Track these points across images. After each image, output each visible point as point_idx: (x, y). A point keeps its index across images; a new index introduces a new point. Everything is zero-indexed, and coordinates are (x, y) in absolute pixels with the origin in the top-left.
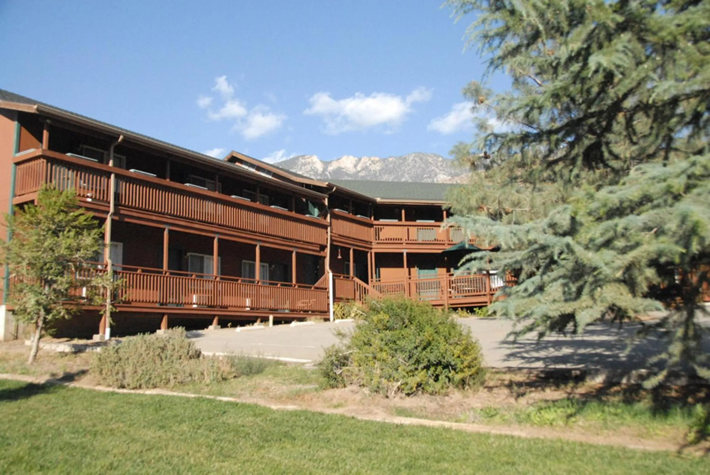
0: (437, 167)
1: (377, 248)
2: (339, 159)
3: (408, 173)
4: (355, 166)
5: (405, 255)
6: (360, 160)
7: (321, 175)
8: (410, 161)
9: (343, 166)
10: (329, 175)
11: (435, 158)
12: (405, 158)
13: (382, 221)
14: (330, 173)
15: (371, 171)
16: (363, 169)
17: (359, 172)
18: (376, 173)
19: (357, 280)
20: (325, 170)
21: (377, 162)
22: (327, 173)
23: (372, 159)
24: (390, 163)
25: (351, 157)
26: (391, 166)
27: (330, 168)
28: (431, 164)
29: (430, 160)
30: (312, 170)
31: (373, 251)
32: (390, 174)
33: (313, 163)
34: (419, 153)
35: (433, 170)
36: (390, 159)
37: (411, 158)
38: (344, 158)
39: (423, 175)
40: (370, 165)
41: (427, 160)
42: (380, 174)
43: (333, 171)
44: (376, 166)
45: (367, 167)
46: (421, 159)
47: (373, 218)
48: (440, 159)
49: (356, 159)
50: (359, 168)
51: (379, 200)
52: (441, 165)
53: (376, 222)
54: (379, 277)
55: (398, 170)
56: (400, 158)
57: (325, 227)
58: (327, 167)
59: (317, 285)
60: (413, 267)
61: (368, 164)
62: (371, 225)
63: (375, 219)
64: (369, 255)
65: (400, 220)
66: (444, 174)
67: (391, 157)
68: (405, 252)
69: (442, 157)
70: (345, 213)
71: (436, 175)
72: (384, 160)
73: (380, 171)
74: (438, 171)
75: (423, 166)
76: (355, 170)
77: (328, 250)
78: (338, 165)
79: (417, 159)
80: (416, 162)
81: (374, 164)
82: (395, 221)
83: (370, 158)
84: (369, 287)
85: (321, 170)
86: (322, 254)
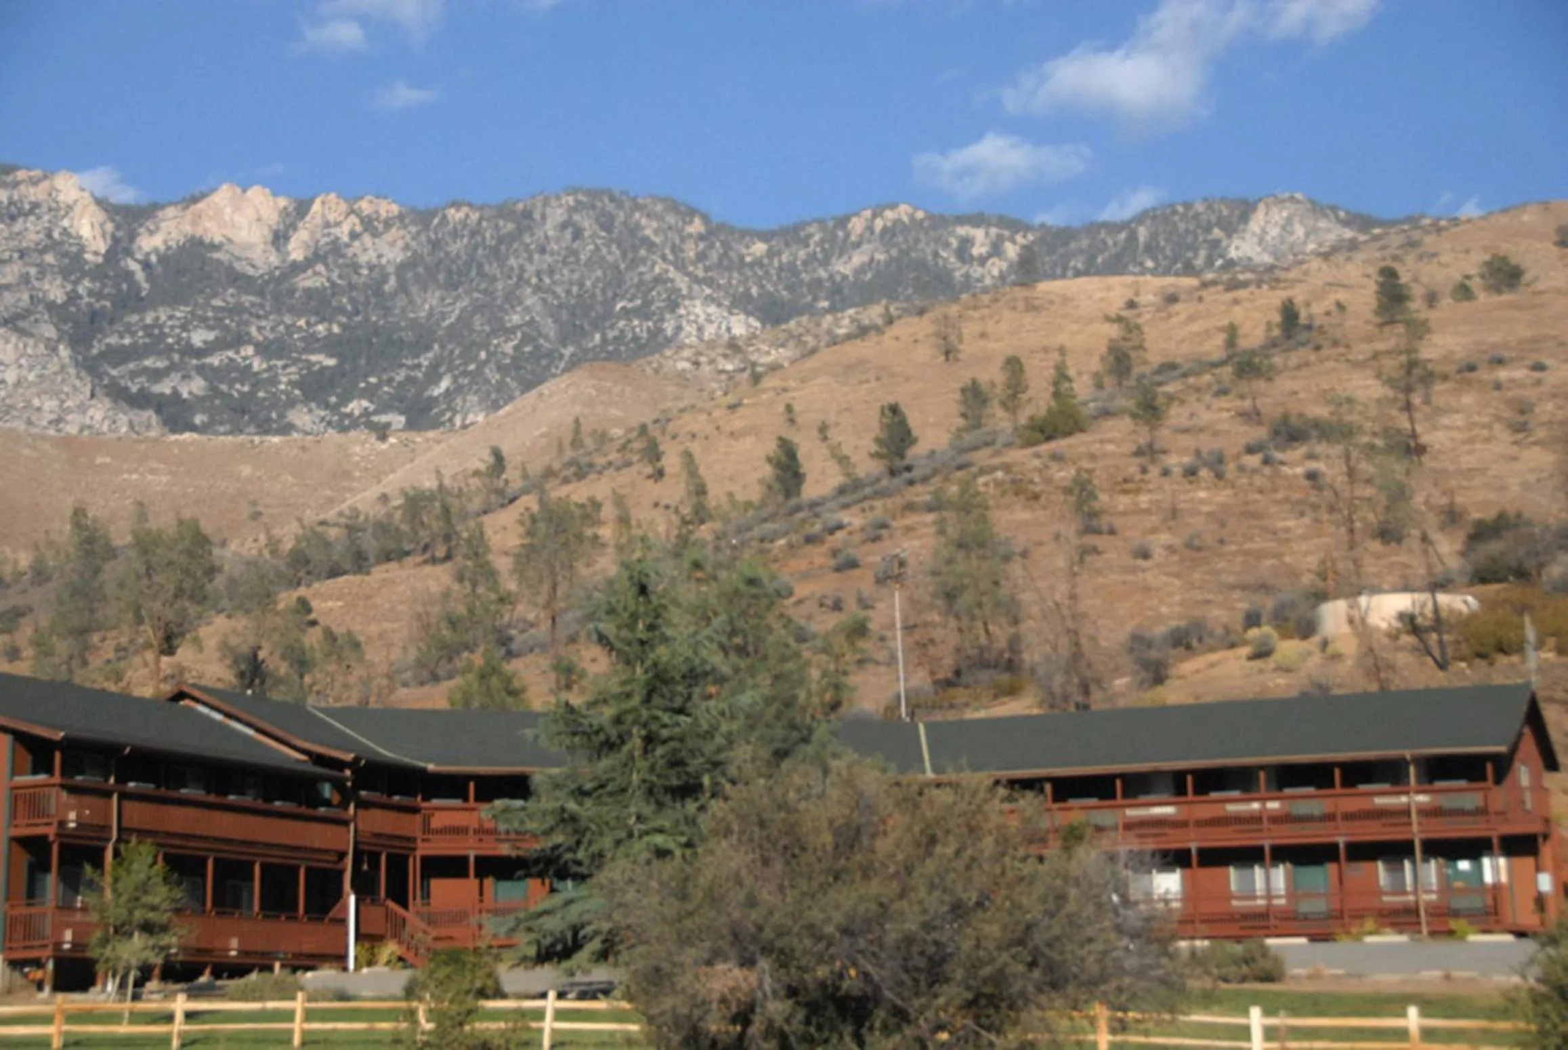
0: (681, 266)
1: (424, 849)
2: (195, 200)
3: (538, 289)
4: (279, 238)
5: (472, 860)
6: (302, 208)
7: (97, 273)
8: (550, 229)
9: (212, 231)
10: (140, 276)
11: (671, 219)
12: (527, 214)
13: (436, 802)
14: (146, 265)
15: (355, 267)
16: (316, 257)
17: (297, 268)
18: (385, 278)
19: (391, 904)
20: (120, 247)
21: (388, 224)
22: (134, 266)
23: (365, 206)
24: (455, 235)
25: (258, 195)
26: (455, 247)
27: (150, 243)
28: (651, 245)
29: (649, 229)
30: (51, 244)
31: (419, 853)
32: (452, 286)
33: (60, 210)
34: (594, 194)
35: (658, 280)
36: (456, 216)
37: (557, 214)
38: (223, 196)
39: (609, 304)
40: (354, 236)
41: (635, 229)
42: (403, 287)
43: (163, 258)
44: (382, 244)
45: (336, 248)
46: (606, 224)
47: (419, 798)
48: (697, 227)
49: (282, 202)
50: (296, 251)
51: (431, 767)
52: (701, 257)
53: (425, 805)
54: (428, 896)
55: (492, 269)
56: (504, 211)
57: (345, 823)
58: (132, 237)
59: (331, 914)
60: (487, 876)
61: (343, 233)
62: (415, 810)
63: (424, 799)
64: (411, 860)
65: (466, 799)
66: (709, 300)
67: (457, 205)
68: (472, 854)
69: (705, 218)
70: (375, 796)
71: (673, 305)
72: (424, 218)
73: (402, 268)
74: (682, 283)
75: (613, 255)
76: (274, 259)
77: (349, 860)
78: (188, 229)
79: (586, 222)
80: (578, 234)
81: (376, 234)
82: (457, 802)
83: (351, 199)
84: (410, 915)
85: (102, 247)
86: (340, 866)
